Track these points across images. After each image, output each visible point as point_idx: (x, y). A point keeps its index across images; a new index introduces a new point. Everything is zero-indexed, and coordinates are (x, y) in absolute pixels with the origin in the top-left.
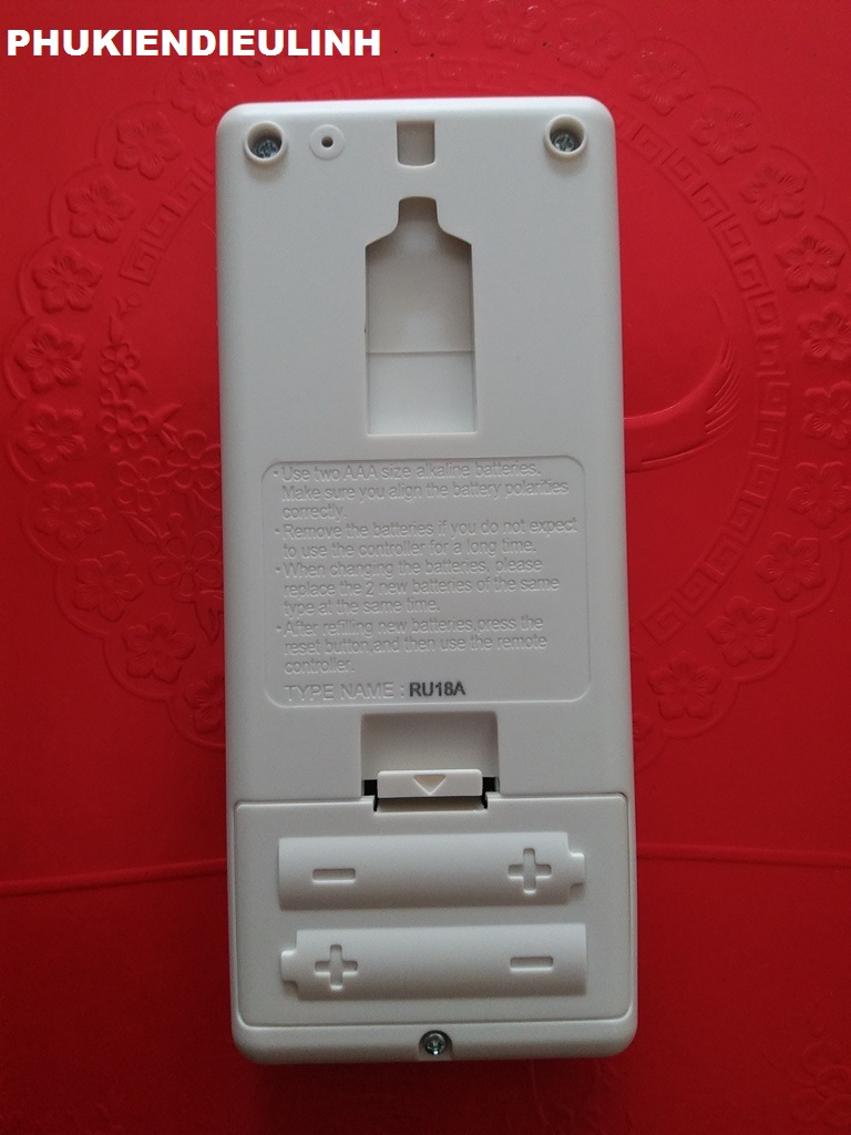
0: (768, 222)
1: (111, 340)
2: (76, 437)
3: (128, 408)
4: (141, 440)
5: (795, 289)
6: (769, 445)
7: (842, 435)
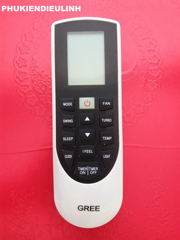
0: (144, 40)
1: (32, 59)
2: (26, 75)
3: (35, 70)
4: (37, 76)
5: (148, 51)
6: (144, 77)
7: (156, 76)
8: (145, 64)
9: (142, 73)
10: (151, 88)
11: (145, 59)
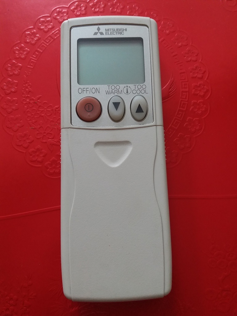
0: (179, 47)
2: (16, 104)
4: (32, 104)
5: (188, 62)
6: (185, 97)
7: (202, 94)
8: (185, 79)
9: (182, 92)
10: (197, 111)
11: (184, 73)
